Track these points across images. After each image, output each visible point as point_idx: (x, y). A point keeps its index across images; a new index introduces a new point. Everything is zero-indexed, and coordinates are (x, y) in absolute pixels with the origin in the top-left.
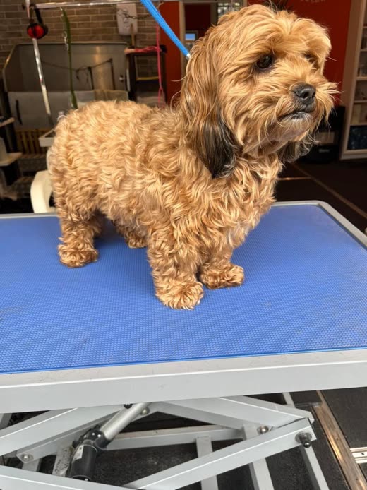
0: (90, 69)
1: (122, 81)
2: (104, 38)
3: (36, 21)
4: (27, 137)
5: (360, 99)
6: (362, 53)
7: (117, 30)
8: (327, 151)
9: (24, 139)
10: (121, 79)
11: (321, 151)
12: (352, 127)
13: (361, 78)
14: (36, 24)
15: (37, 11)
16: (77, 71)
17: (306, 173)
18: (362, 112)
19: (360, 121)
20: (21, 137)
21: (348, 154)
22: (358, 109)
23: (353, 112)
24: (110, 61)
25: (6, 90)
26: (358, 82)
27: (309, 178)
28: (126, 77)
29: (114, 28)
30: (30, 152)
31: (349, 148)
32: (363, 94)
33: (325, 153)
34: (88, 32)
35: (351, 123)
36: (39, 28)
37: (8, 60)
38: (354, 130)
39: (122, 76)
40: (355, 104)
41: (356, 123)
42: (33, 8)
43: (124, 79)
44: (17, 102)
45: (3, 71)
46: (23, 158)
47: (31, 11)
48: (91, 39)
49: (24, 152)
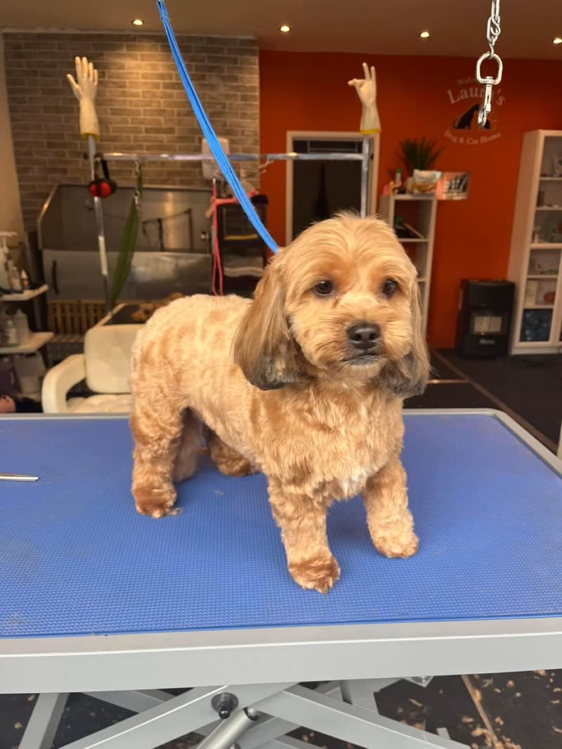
0: (160, 221)
1: (205, 240)
2: (182, 182)
3: (102, 176)
4: (63, 310)
5: (535, 273)
6: (538, 213)
7: (201, 173)
8: (491, 342)
9: (59, 314)
10: (203, 237)
11: (483, 342)
12: (526, 311)
13: (537, 245)
14: (101, 181)
15: (104, 163)
16: (145, 223)
17: (462, 374)
18: (539, 289)
19: (537, 302)
20: (55, 310)
21: (521, 347)
22: (534, 286)
23: (527, 291)
24: (189, 212)
25: (40, 247)
26: (533, 252)
27: (466, 381)
28: (210, 234)
29: (197, 170)
30: (65, 332)
31: (523, 339)
32: (539, 267)
33: (489, 345)
34: (160, 173)
35: (524, 305)
36: (105, 185)
37: (46, 206)
38: (528, 315)
39: (204, 233)
40: (529, 280)
41: (531, 305)
42: (99, 159)
43: (207, 236)
44: (55, 263)
45: (39, 221)
46: (55, 340)
47: (96, 163)
48: (163, 182)
49: (57, 332)
